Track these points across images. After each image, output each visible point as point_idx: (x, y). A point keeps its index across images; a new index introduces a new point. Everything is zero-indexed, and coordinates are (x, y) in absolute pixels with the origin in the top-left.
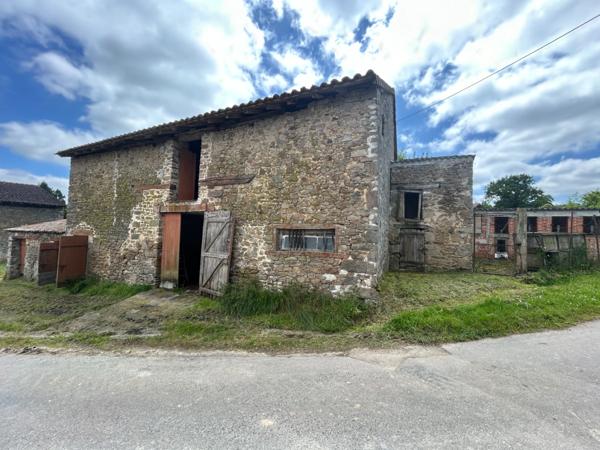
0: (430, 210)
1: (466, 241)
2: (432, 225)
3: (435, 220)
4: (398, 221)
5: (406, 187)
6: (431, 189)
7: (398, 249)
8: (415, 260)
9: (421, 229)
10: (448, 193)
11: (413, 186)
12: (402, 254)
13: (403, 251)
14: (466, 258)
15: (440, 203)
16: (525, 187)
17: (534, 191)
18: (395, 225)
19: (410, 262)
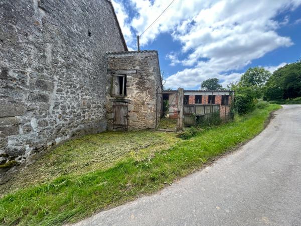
0: (131, 89)
1: (151, 110)
2: (132, 99)
3: (134, 96)
4: (111, 96)
5: (116, 72)
6: (132, 74)
7: (112, 116)
8: (122, 123)
9: (126, 102)
10: (141, 78)
11: (121, 71)
12: (114, 120)
13: (115, 117)
14: (151, 121)
15: (136, 84)
16: (215, 84)
17: (219, 86)
18: (110, 100)
19: (119, 125)
